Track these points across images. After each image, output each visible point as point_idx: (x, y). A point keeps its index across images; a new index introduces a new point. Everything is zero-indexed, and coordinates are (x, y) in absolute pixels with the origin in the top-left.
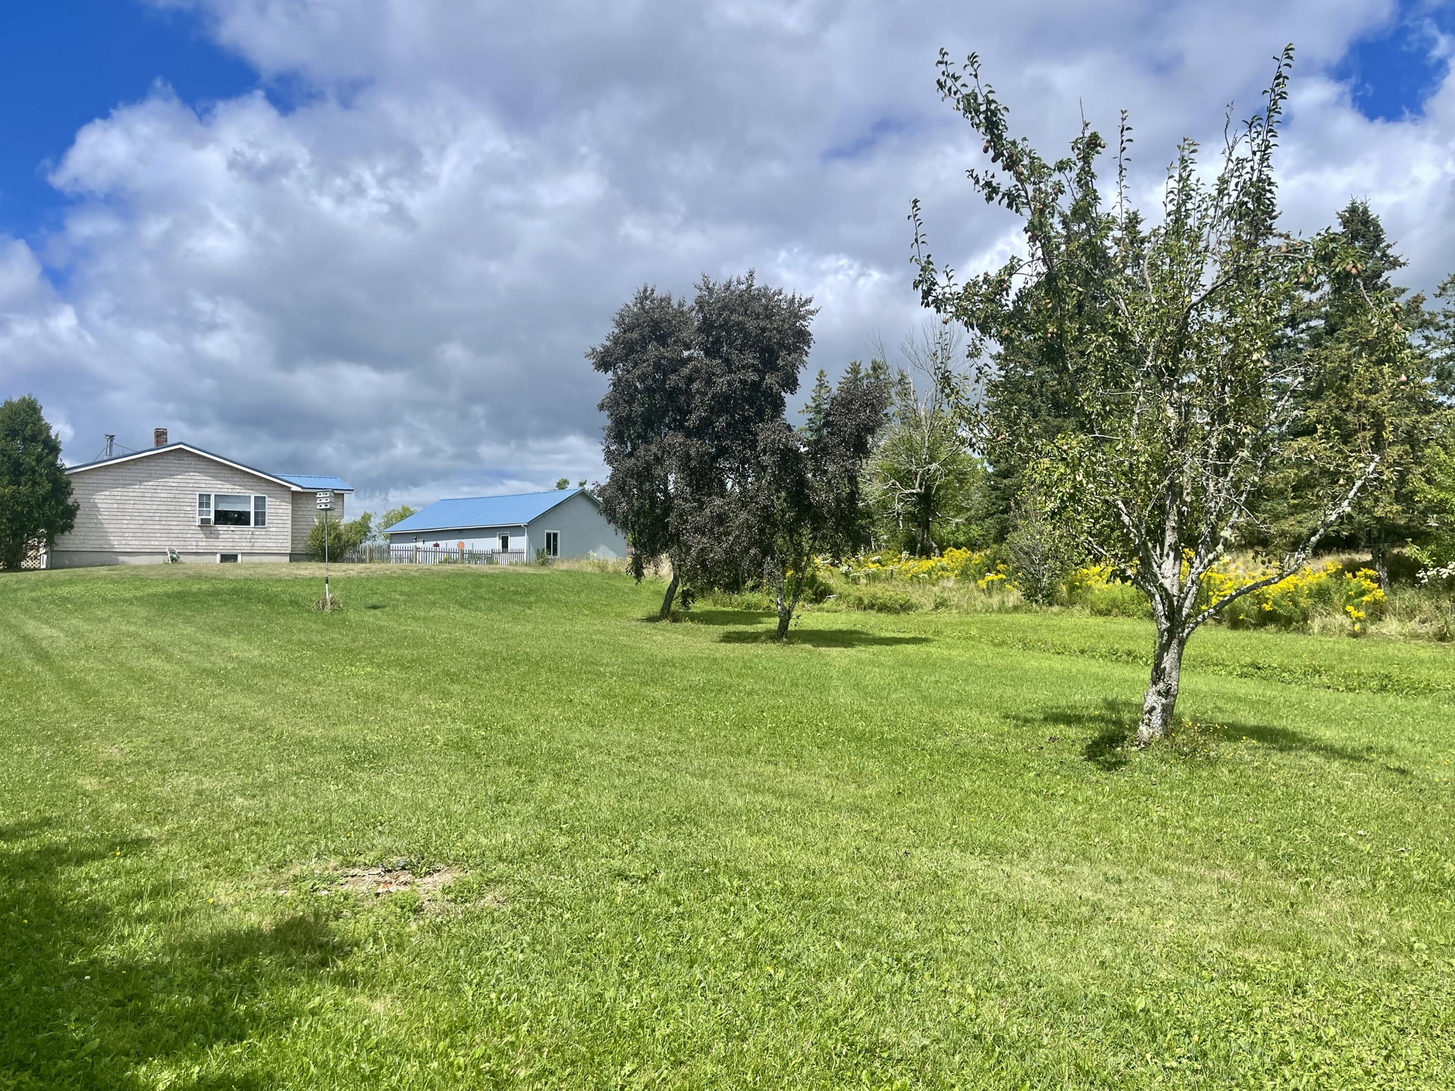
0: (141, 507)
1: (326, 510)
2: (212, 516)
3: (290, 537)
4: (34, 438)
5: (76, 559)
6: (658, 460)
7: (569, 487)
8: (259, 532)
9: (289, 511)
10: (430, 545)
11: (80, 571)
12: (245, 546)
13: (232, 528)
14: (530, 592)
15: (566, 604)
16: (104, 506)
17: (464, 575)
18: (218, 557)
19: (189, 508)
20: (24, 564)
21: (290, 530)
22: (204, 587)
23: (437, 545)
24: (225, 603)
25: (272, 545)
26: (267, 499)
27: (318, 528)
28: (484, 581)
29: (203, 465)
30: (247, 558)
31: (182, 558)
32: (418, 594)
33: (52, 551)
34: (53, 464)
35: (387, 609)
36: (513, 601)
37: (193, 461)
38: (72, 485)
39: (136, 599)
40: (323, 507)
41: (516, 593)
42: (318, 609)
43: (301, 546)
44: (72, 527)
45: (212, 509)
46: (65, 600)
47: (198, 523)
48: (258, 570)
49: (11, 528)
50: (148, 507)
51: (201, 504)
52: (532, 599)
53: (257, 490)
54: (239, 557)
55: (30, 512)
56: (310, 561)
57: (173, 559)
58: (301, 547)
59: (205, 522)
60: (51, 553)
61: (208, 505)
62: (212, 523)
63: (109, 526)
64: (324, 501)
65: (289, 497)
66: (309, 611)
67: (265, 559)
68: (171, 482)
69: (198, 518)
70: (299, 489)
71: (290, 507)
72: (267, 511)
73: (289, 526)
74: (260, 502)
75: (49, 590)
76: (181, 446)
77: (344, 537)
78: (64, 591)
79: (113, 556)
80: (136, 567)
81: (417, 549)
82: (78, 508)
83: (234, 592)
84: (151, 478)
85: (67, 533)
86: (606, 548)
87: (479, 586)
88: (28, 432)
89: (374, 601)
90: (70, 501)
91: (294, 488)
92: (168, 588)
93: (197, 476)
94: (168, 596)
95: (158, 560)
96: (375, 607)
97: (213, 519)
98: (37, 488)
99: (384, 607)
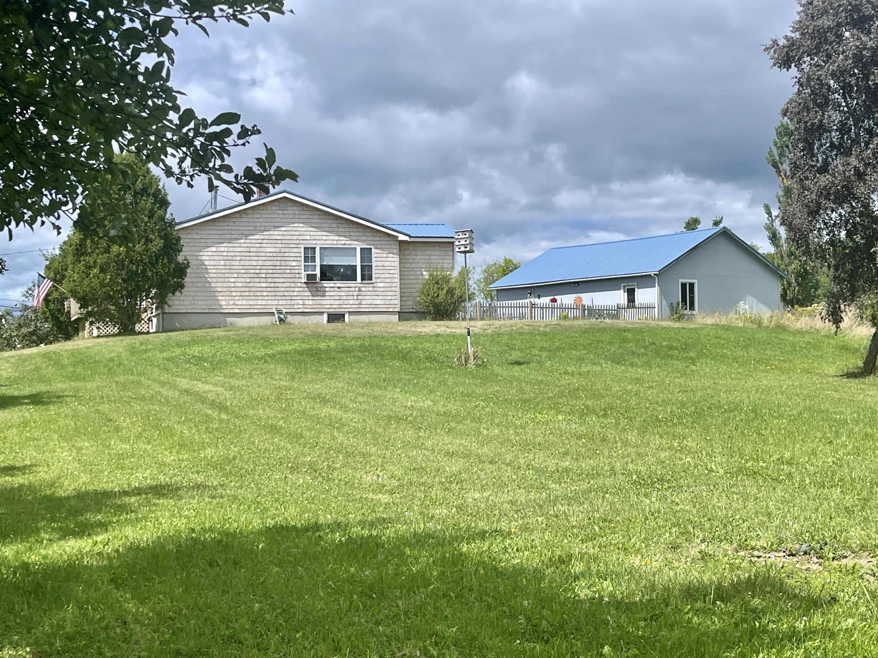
0: (247, 263)
1: (465, 252)
2: (318, 272)
3: (398, 293)
4: (144, 191)
5: (185, 320)
6: (860, 176)
7: (700, 227)
8: (366, 288)
9: (397, 264)
10: (545, 300)
11: (198, 333)
12: (351, 304)
13: (339, 284)
14: (686, 347)
15: (735, 359)
16: (212, 263)
17: (604, 330)
18: (325, 316)
19: (294, 264)
20: (137, 327)
21: (398, 285)
22: (332, 344)
23: (554, 301)
24: (361, 360)
25: (379, 302)
26: (374, 251)
27: (427, 283)
28: (630, 336)
29: (306, 215)
30: (353, 317)
31: (290, 318)
32: (558, 349)
33: (163, 313)
34: (162, 219)
35: (532, 365)
36: (671, 357)
37: (296, 210)
38: (182, 242)
39: (269, 356)
40: (463, 249)
41: (671, 348)
42: (461, 365)
43: (410, 303)
44: (183, 287)
45: (318, 263)
46: (200, 360)
47: (304, 280)
48: (375, 328)
49: (126, 288)
50: (254, 263)
51: (306, 259)
52: (692, 354)
53: (363, 241)
54: (347, 316)
55: (144, 271)
56: (420, 319)
57: (281, 320)
58: (410, 305)
59: (311, 278)
60: (162, 315)
61: (313, 259)
62: (318, 280)
63: (217, 286)
64: (463, 242)
65: (396, 248)
66: (451, 367)
67: (374, 318)
68: (275, 234)
69: (304, 274)
70: (406, 238)
71: (397, 259)
72: (374, 264)
73: (397, 280)
74: (366, 253)
75: (178, 351)
76: (285, 195)
77: (457, 291)
78: (196, 350)
79: (221, 317)
80: (250, 328)
81: (533, 306)
82: (188, 266)
83: (363, 348)
84: (256, 230)
85: (177, 293)
86: (754, 300)
87: (625, 340)
88: (139, 185)
89: (516, 355)
90: (180, 258)
91: (402, 237)
92: (296, 346)
93: (301, 227)
94: (300, 353)
95: (266, 320)
96: (518, 363)
97: (319, 275)
98: (150, 246)
99: (528, 363)
